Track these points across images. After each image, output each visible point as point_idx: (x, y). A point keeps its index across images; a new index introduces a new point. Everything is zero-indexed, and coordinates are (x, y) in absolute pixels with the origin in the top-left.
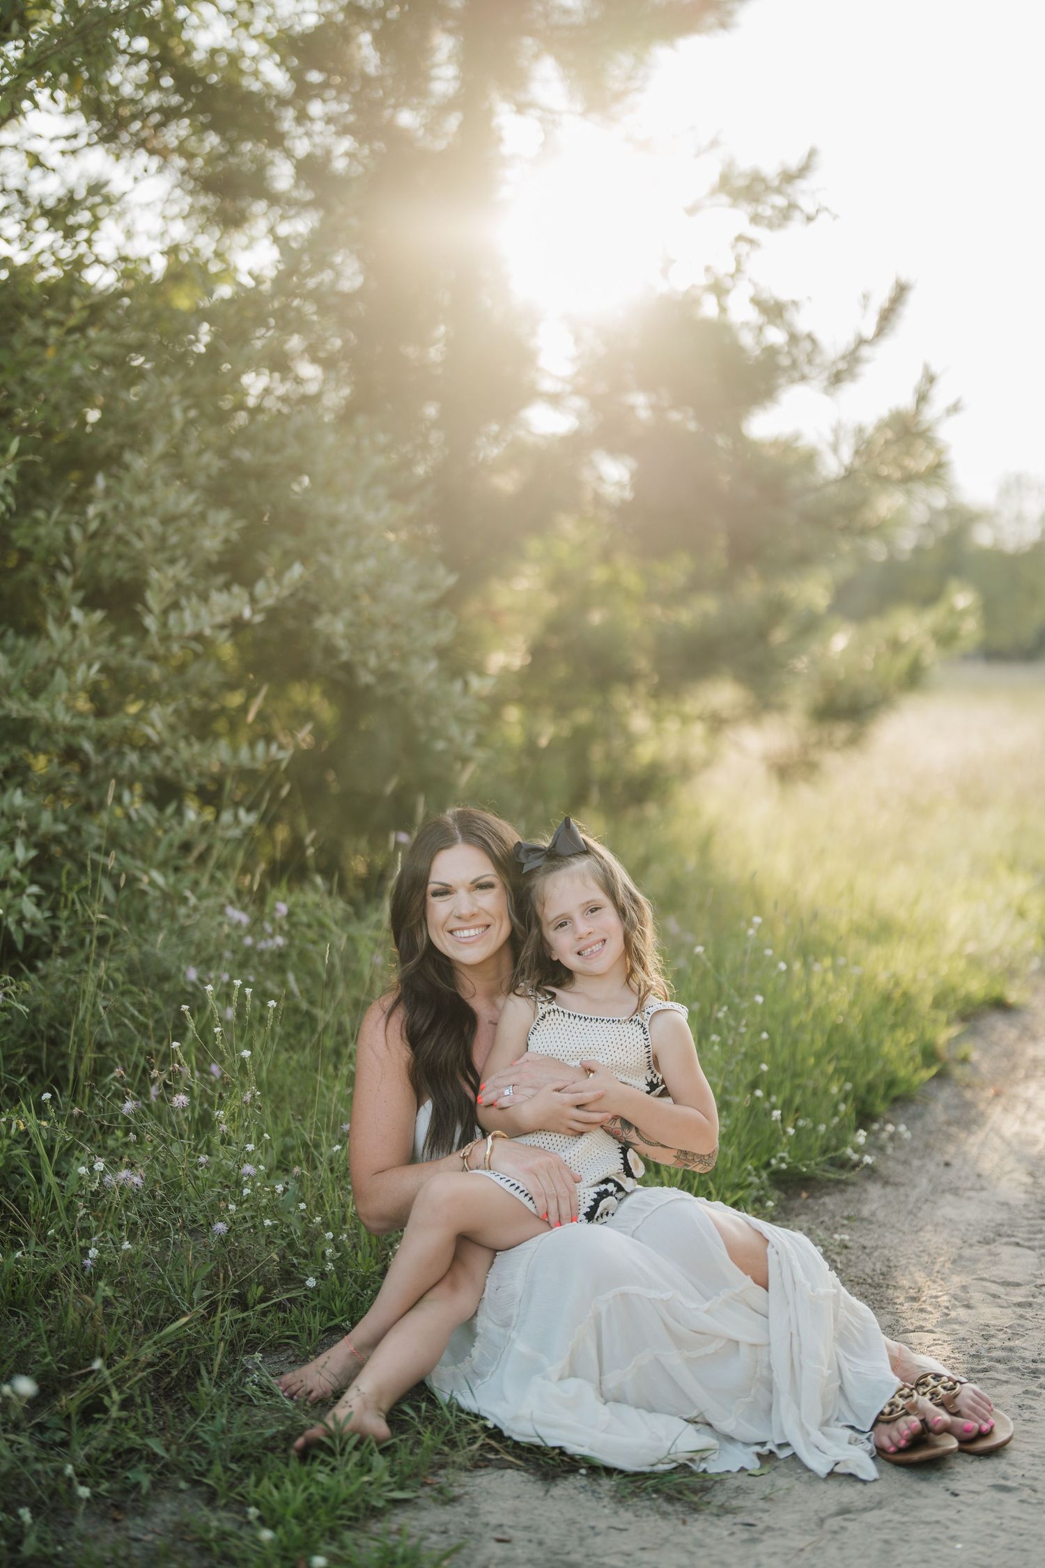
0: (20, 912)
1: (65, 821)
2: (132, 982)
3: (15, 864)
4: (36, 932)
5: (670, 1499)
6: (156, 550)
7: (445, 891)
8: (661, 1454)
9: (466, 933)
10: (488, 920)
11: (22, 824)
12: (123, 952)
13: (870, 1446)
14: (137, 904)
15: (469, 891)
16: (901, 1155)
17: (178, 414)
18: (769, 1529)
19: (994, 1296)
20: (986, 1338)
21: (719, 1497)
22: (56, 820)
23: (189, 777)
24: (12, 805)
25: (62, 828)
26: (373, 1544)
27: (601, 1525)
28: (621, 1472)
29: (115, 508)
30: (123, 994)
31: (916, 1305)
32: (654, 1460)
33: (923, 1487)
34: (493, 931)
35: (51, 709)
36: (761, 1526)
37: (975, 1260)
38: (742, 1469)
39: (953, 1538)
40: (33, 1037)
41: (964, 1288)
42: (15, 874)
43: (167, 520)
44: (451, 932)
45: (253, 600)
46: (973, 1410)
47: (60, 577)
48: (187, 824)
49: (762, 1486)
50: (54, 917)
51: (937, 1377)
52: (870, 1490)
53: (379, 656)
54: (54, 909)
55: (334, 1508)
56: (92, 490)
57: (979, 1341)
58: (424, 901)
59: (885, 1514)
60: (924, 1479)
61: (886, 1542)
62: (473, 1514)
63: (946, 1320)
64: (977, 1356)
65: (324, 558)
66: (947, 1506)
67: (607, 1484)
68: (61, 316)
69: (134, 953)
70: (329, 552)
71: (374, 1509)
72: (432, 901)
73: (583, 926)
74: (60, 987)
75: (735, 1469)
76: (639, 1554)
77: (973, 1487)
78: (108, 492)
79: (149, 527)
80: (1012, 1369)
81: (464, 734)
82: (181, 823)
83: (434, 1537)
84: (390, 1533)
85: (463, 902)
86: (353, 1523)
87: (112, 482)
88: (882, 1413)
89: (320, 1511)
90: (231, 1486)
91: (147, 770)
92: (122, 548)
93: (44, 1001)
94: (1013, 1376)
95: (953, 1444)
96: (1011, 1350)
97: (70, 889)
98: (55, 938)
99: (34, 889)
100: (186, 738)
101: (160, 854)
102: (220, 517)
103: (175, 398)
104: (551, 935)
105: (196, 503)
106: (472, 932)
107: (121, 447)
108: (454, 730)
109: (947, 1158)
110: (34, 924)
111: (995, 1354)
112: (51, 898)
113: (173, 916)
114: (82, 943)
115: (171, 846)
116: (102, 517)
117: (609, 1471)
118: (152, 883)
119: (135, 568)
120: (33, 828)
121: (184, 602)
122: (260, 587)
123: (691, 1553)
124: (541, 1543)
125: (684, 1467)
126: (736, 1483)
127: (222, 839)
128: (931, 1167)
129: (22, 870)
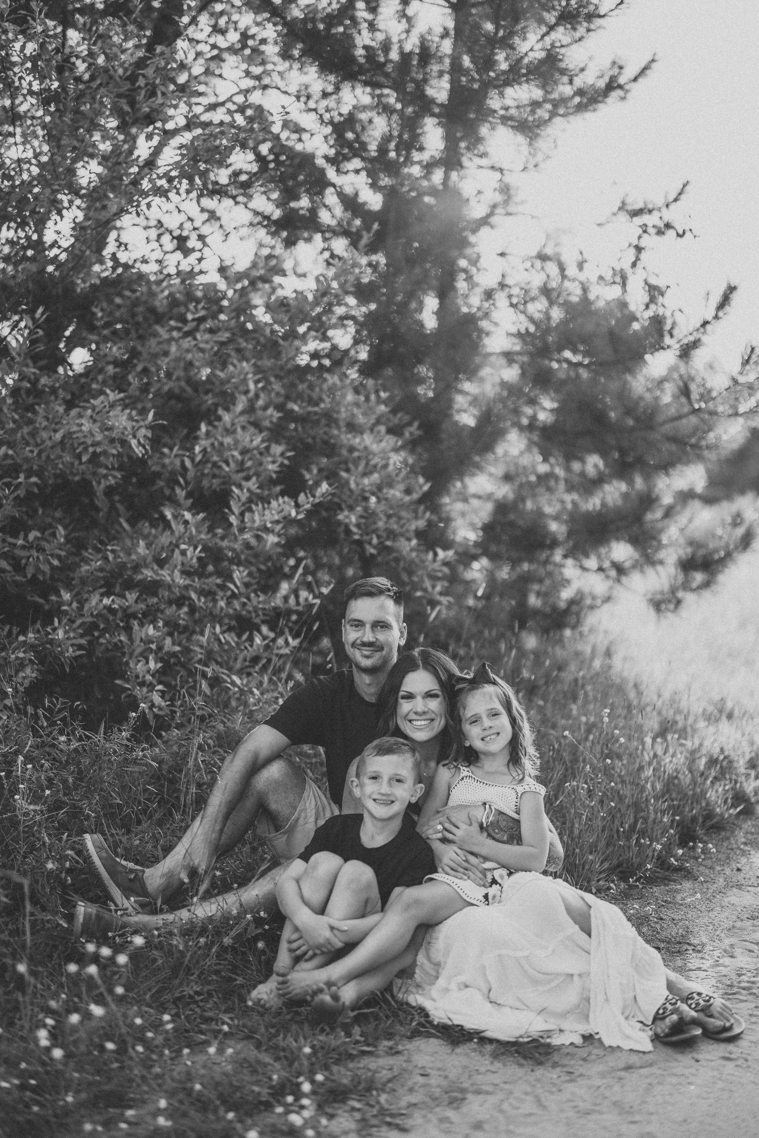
0: (152, 701)
1: (179, 645)
2: (220, 746)
3: (148, 671)
4: (161, 713)
5: (525, 1058)
6: (238, 472)
7: (410, 696)
8: (522, 1032)
9: (419, 723)
10: (433, 716)
11: (153, 646)
12: (214, 727)
13: (651, 1033)
14: (224, 697)
15: (424, 698)
16: (709, 863)
17: (252, 386)
18: (581, 1075)
19: (750, 951)
20: (739, 975)
21: (556, 1057)
22: (174, 644)
23: (258, 615)
24: (147, 635)
25: (178, 648)
26: (349, 1073)
27: (483, 1069)
28: (498, 1041)
29: (213, 444)
30: (214, 753)
31: (700, 955)
32: (517, 1035)
33: (680, 1057)
34: (436, 723)
35: (171, 575)
36: (577, 1073)
37: (742, 929)
38: (572, 1044)
39: (689, 1083)
40: (159, 778)
41: (732, 946)
42: (149, 678)
43: (244, 452)
44: (410, 721)
45: (297, 506)
46: (721, 1014)
47: (178, 490)
48: (255, 647)
49: (583, 1053)
50: (172, 705)
51: (699, 994)
52: (647, 1057)
53: (378, 537)
54: (172, 700)
55: (328, 1053)
56: (198, 433)
57: (734, 977)
58: (396, 702)
59: (654, 1070)
60: (682, 1053)
61: (650, 1084)
62: (408, 1061)
63: (717, 964)
64: (731, 986)
65: (344, 474)
66: (691, 1067)
67: (489, 1048)
68: (180, 325)
69: (221, 727)
70: (348, 470)
71: (351, 1055)
72: (401, 701)
73: (487, 722)
74: (175, 748)
75: (567, 1043)
76: (502, 1085)
77: (709, 1057)
78: (208, 434)
79: (233, 456)
80: (751, 994)
81: (434, 587)
82: (251, 646)
83: (384, 1072)
84: (359, 1068)
85: (419, 704)
86: (338, 1062)
87: (210, 428)
88: (657, 1013)
89: (320, 1055)
90: (270, 1039)
91: (231, 611)
92: (216, 471)
93: (166, 757)
94: (751, 998)
95: (698, 1032)
96: (753, 983)
97: (182, 687)
98: (173, 718)
99: (160, 687)
100: (255, 592)
101: (238, 665)
102: (277, 449)
103: (250, 376)
104: (467, 727)
105: (263, 441)
106: (423, 723)
107: (216, 405)
108: (428, 584)
109: (739, 866)
110: (160, 709)
111: (743, 985)
112: (170, 693)
113: (246, 704)
114: (189, 721)
115: (245, 660)
116: (204, 451)
117: (491, 1041)
118: (233, 683)
119: (224, 483)
120: (160, 648)
121: (254, 507)
122: (302, 498)
123: (533, 1086)
124: (446, 1077)
125: (534, 1040)
126: (566, 1051)
127: (277, 655)
128: (728, 871)
129: (153, 676)
